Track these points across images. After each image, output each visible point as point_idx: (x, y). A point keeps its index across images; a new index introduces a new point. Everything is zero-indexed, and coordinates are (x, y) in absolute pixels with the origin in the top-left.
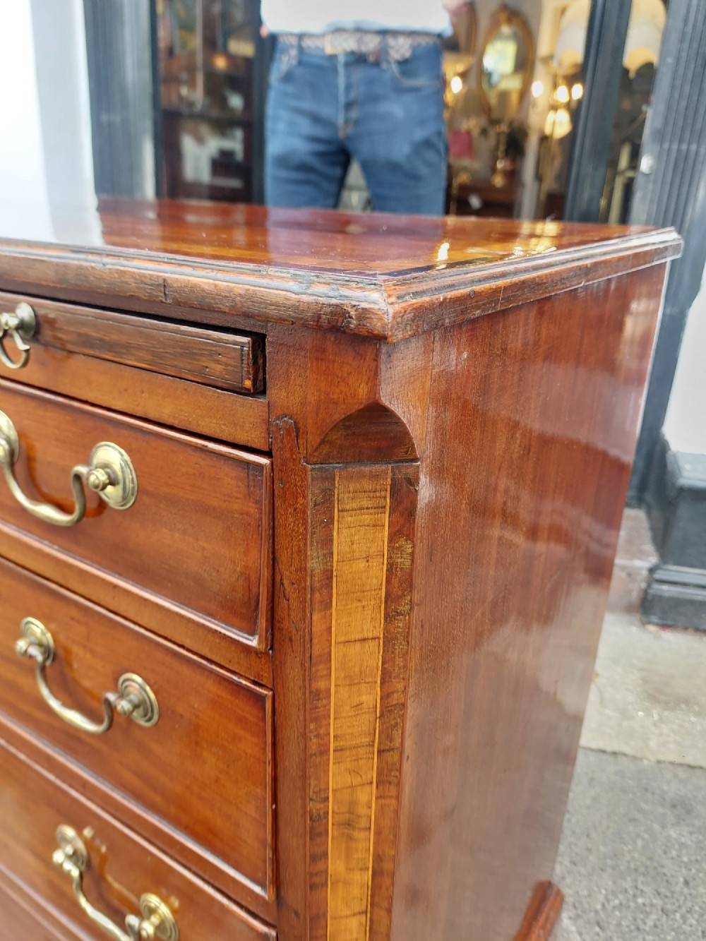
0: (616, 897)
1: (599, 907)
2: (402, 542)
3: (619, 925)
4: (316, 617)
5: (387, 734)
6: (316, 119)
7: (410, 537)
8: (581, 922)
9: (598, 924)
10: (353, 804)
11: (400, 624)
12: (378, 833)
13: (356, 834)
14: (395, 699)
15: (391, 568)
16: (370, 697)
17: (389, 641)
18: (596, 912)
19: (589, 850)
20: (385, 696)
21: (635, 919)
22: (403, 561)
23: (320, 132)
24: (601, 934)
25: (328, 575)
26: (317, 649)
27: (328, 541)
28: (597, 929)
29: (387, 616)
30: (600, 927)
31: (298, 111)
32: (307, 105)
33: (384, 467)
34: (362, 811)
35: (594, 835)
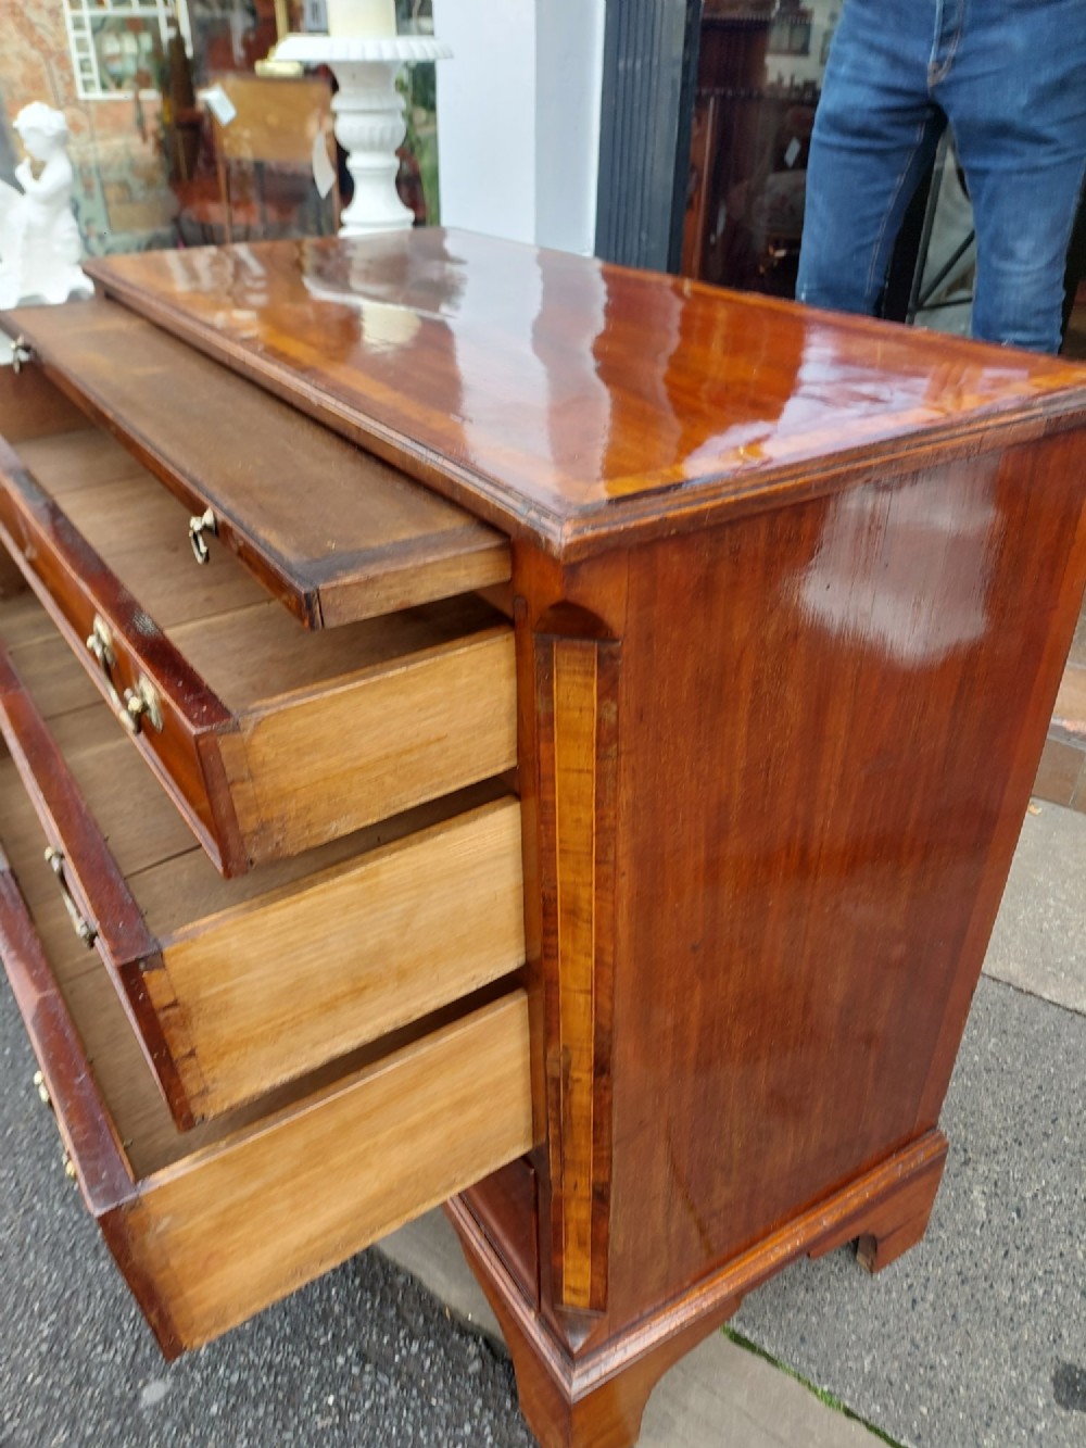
0: (1059, 1193)
1: (1029, 1195)
2: (608, 701)
3: (1047, 1221)
4: (543, 746)
5: (602, 849)
6: (896, 60)
7: (615, 698)
8: (995, 1201)
9: (1018, 1212)
10: (576, 899)
11: (610, 765)
12: (598, 928)
13: (580, 924)
14: (608, 822)
15: (600, 721)
16: (588, 815)
17: (600, 777)
18: (1022, 1198)
19: (1046, 1135)
20: (600, 818)
21: (1071, 1223)
22: (610, 717)
23: (901, 80)
24: (1016, 1221)
25: (550, 718)
26: (544, 770)
27: (549, 692)
28: (1014, 1215)
29: (597, 757)
30: (1019, 1215)
31: (872, 48)
32: (884, 39)
33: (592, 643)
34: (584, 905)
35: (1062, 1122)
